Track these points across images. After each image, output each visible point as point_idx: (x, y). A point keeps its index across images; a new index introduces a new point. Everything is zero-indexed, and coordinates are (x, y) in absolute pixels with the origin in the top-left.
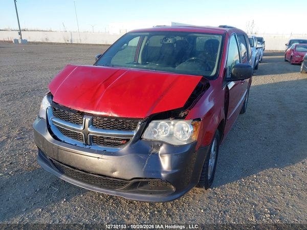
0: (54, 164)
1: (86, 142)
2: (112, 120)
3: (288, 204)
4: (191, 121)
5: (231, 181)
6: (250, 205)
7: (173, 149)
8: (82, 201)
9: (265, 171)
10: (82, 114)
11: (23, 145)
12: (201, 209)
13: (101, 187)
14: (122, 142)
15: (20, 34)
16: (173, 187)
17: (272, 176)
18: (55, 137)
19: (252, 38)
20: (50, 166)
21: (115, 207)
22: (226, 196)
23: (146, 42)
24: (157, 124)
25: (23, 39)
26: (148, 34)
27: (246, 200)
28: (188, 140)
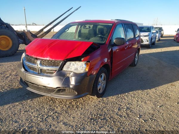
0: (26, 83)
1: (39, 72)
2: (47, 61)
3: (137, 106)
4: (86, 62)
5: (113, 95)
6: (118, 105)
7: (76, 75)
8: (38, 101)
9: (133, 92)
10: (37, 59)
11: (17, 78)
12: (93, 106)
13: (44, 93)
14: (54, 72)
15: (26, 27)
16: (76, 93)
17: (136, 94)
18: (26, 70)
19: (150, 27)
20: (24, 84)
21: (52, 104)
22: (108, 101)
23: (80, 28)
24: (70, 63)
25: (28, 30)
26: (77, 24)
27: (117, 103)
28: (84, 71)
